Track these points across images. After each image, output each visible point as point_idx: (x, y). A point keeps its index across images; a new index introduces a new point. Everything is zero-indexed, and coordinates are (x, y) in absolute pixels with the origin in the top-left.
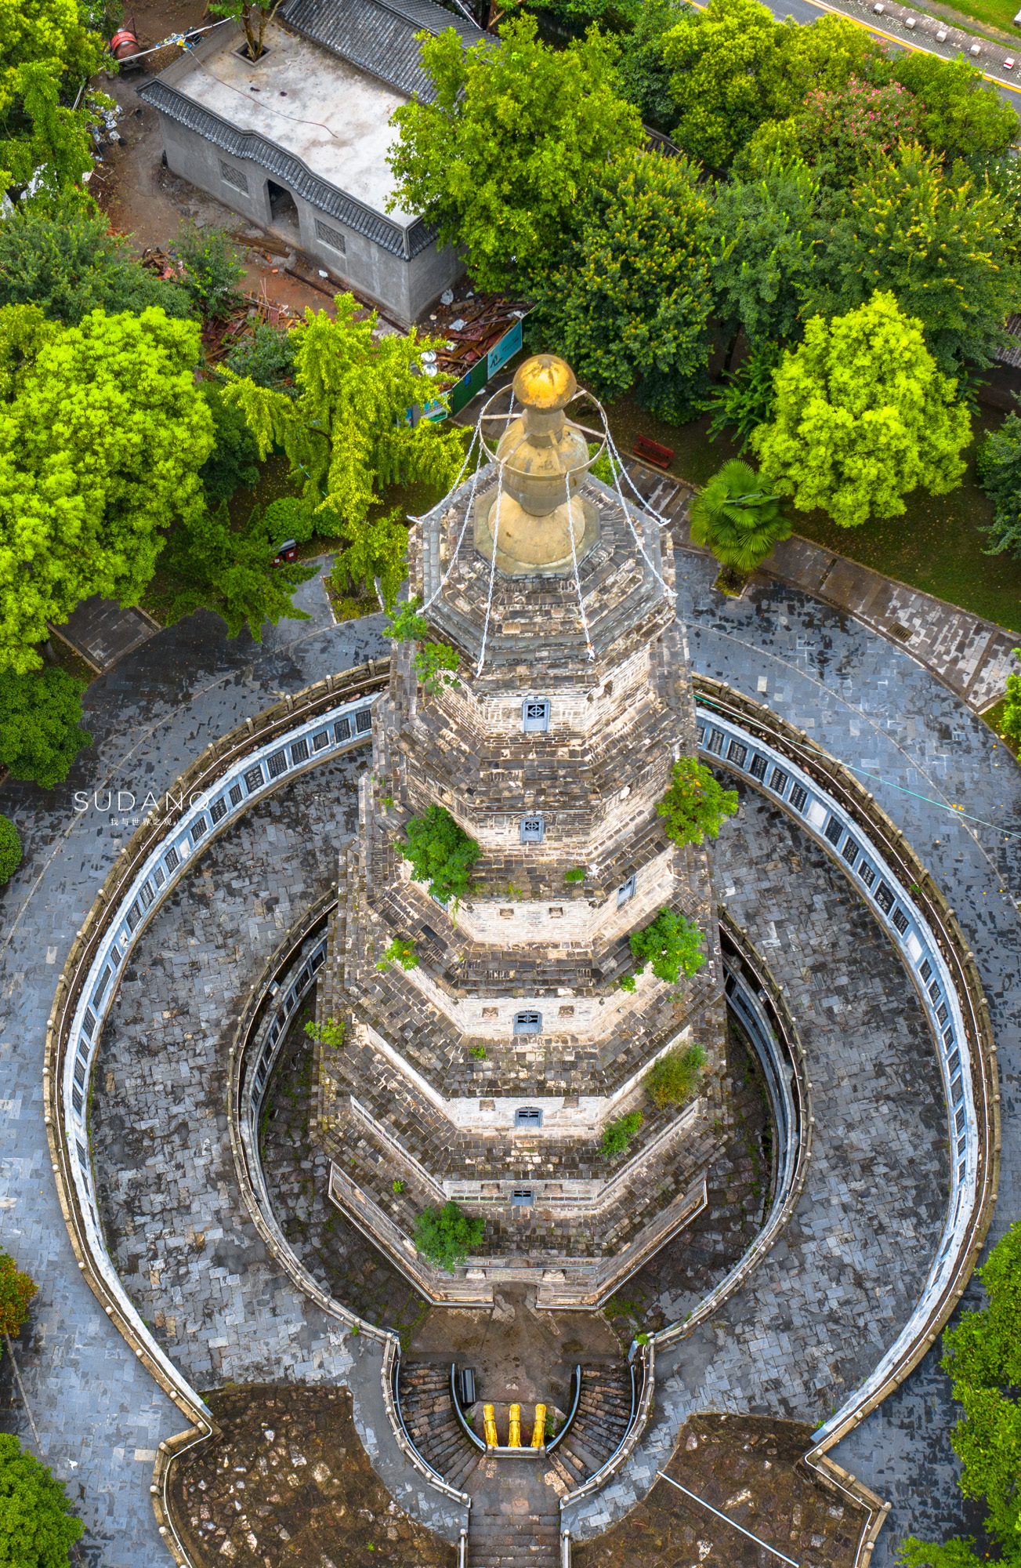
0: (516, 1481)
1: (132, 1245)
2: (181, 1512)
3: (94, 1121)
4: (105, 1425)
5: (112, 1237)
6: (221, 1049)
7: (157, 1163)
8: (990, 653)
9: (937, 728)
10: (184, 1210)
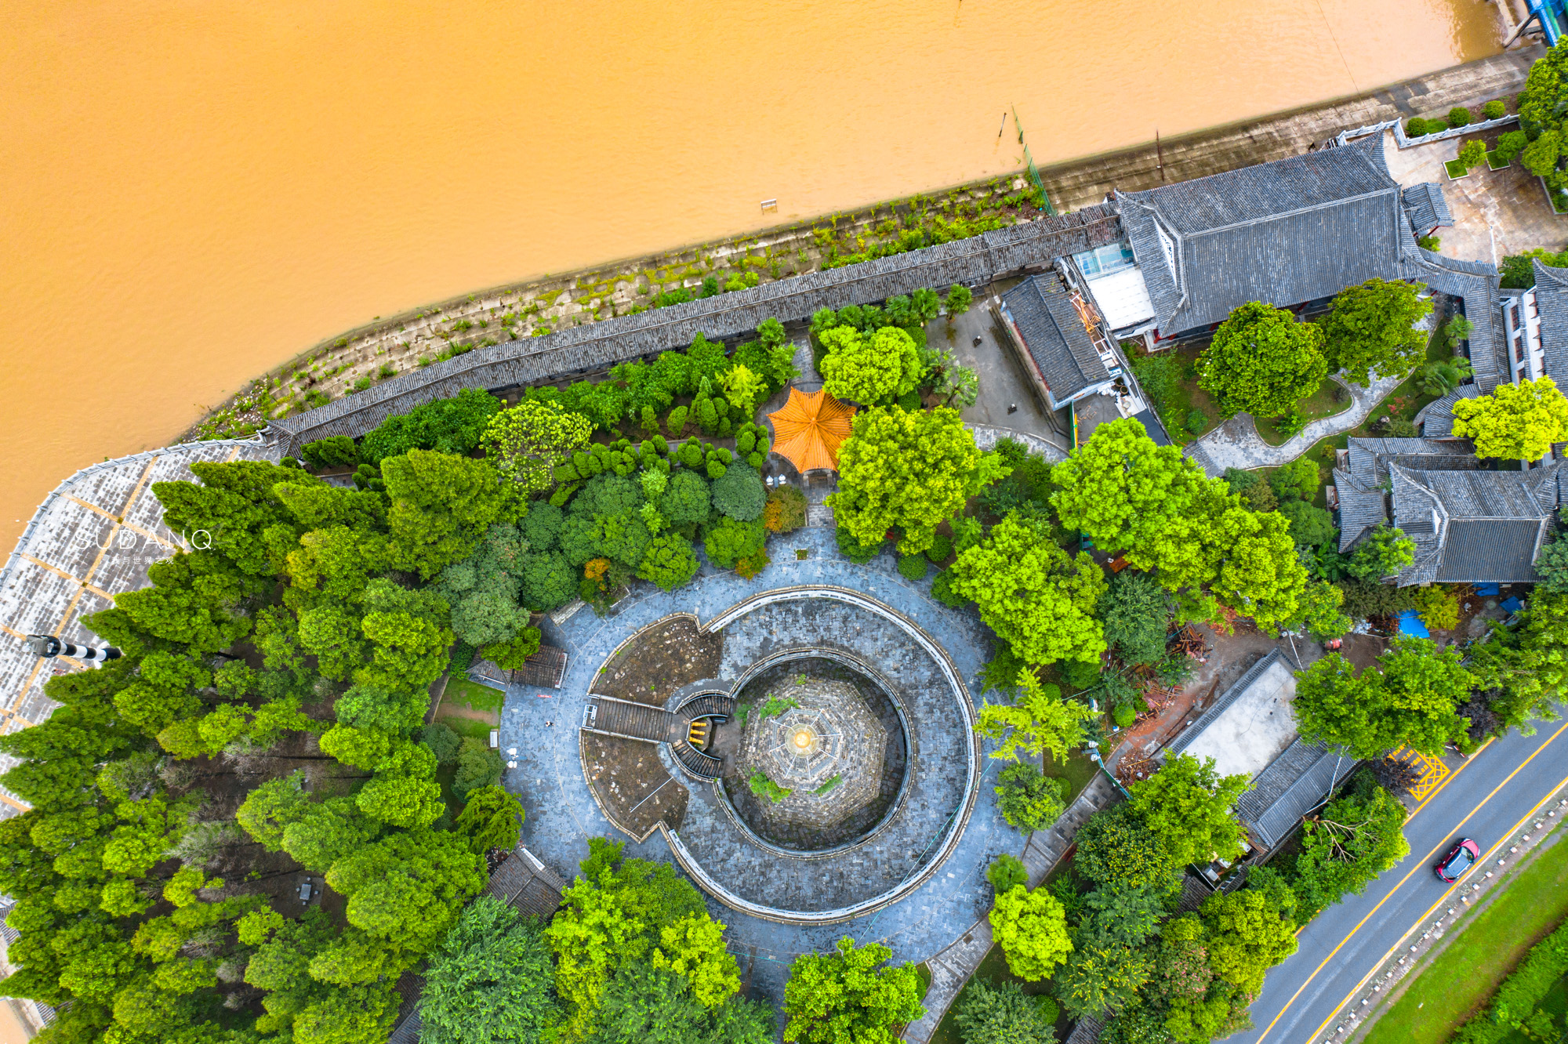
0: (681, 729)
1: (775, 611)
2: (679, 621)
3: (820, 600)
4: (708, 598)
5: (778, 604)
6: (842, 647)
7: (803, 621)
8: (953, 975)
9: (921, 942)
10: (785, 629)
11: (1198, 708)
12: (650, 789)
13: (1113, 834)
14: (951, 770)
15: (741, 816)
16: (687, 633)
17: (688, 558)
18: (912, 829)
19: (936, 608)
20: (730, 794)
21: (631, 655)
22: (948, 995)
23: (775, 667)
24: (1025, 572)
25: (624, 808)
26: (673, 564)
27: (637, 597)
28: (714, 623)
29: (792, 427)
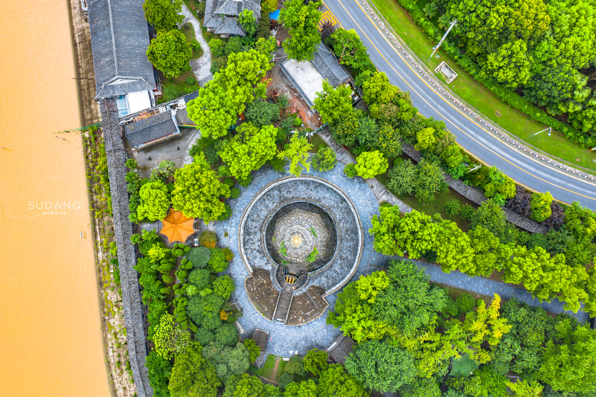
0: (289, 287)
1: (247, 247)
2: (247, 284)
3: (244, 229)
4: (240, 273)
5: (244, 245)
6: (263, 223)
7: (252, 237)
8: (384, 193)
9: (372, 204)
10: (254, 244)
11: (297, 95)
12: (310, 300)
13: (339, 131)
14: (312, 187)
15: (322, 266)
16: (252, 281)
17: (223, 279)
18: (332, 203)
19: (252, 186)
20: (314, 270)
21: (259, 304)
22: (391, 196)
23: (268, 249)
24: (241, 151)
25: (316, 310)
26: (225, 285)
27: (236, 300)
28: (249, 271)
29: (176, 234)
